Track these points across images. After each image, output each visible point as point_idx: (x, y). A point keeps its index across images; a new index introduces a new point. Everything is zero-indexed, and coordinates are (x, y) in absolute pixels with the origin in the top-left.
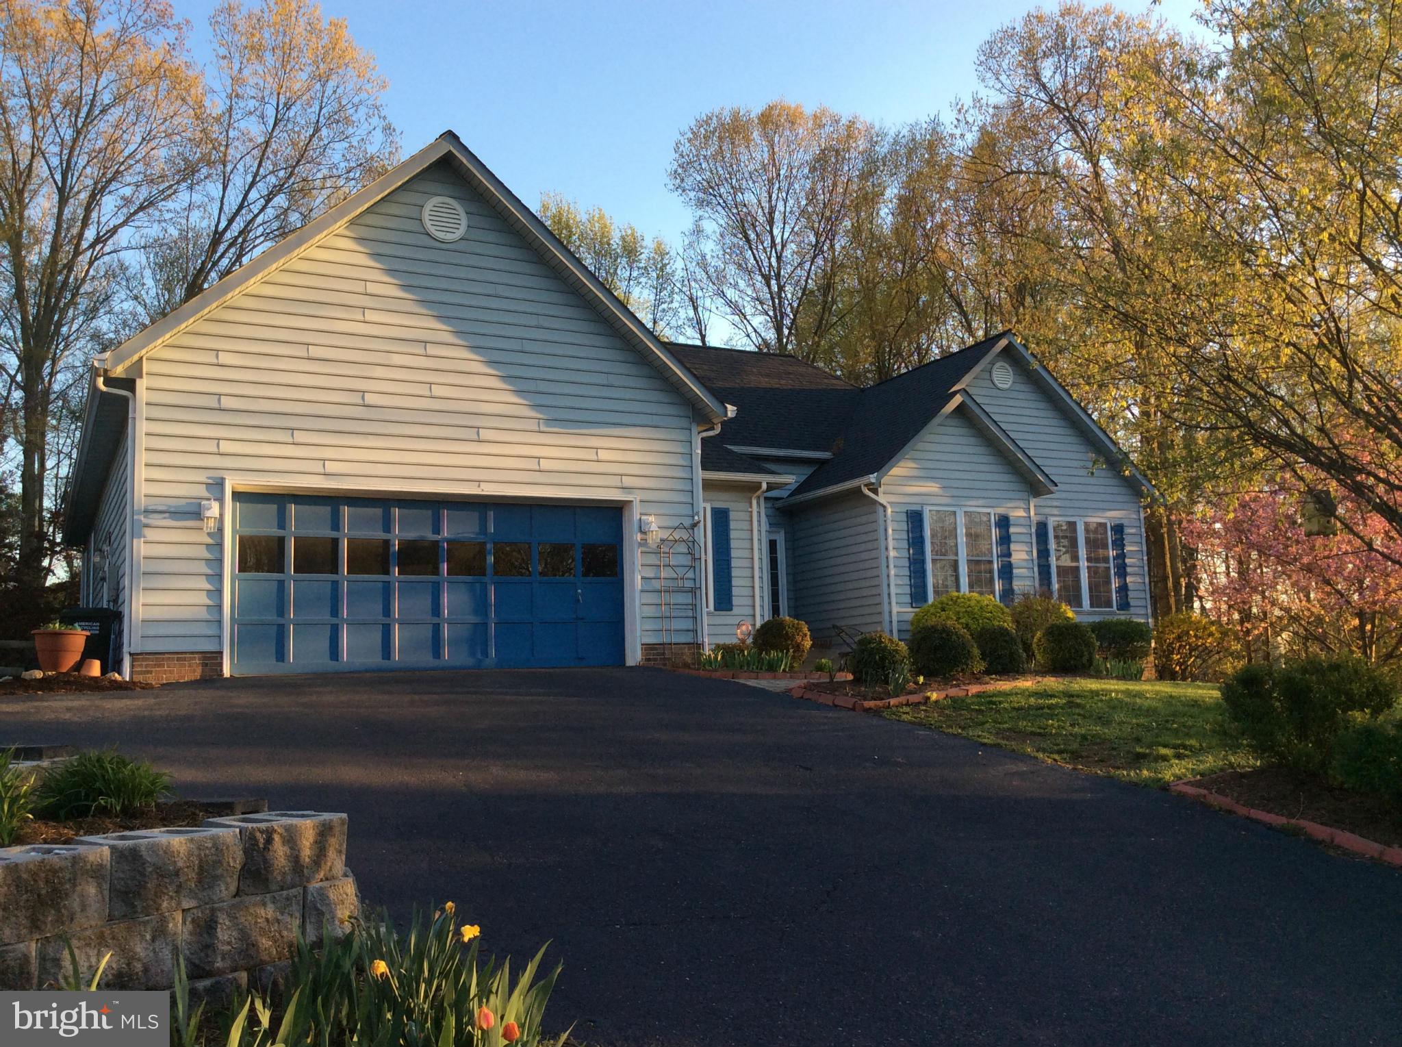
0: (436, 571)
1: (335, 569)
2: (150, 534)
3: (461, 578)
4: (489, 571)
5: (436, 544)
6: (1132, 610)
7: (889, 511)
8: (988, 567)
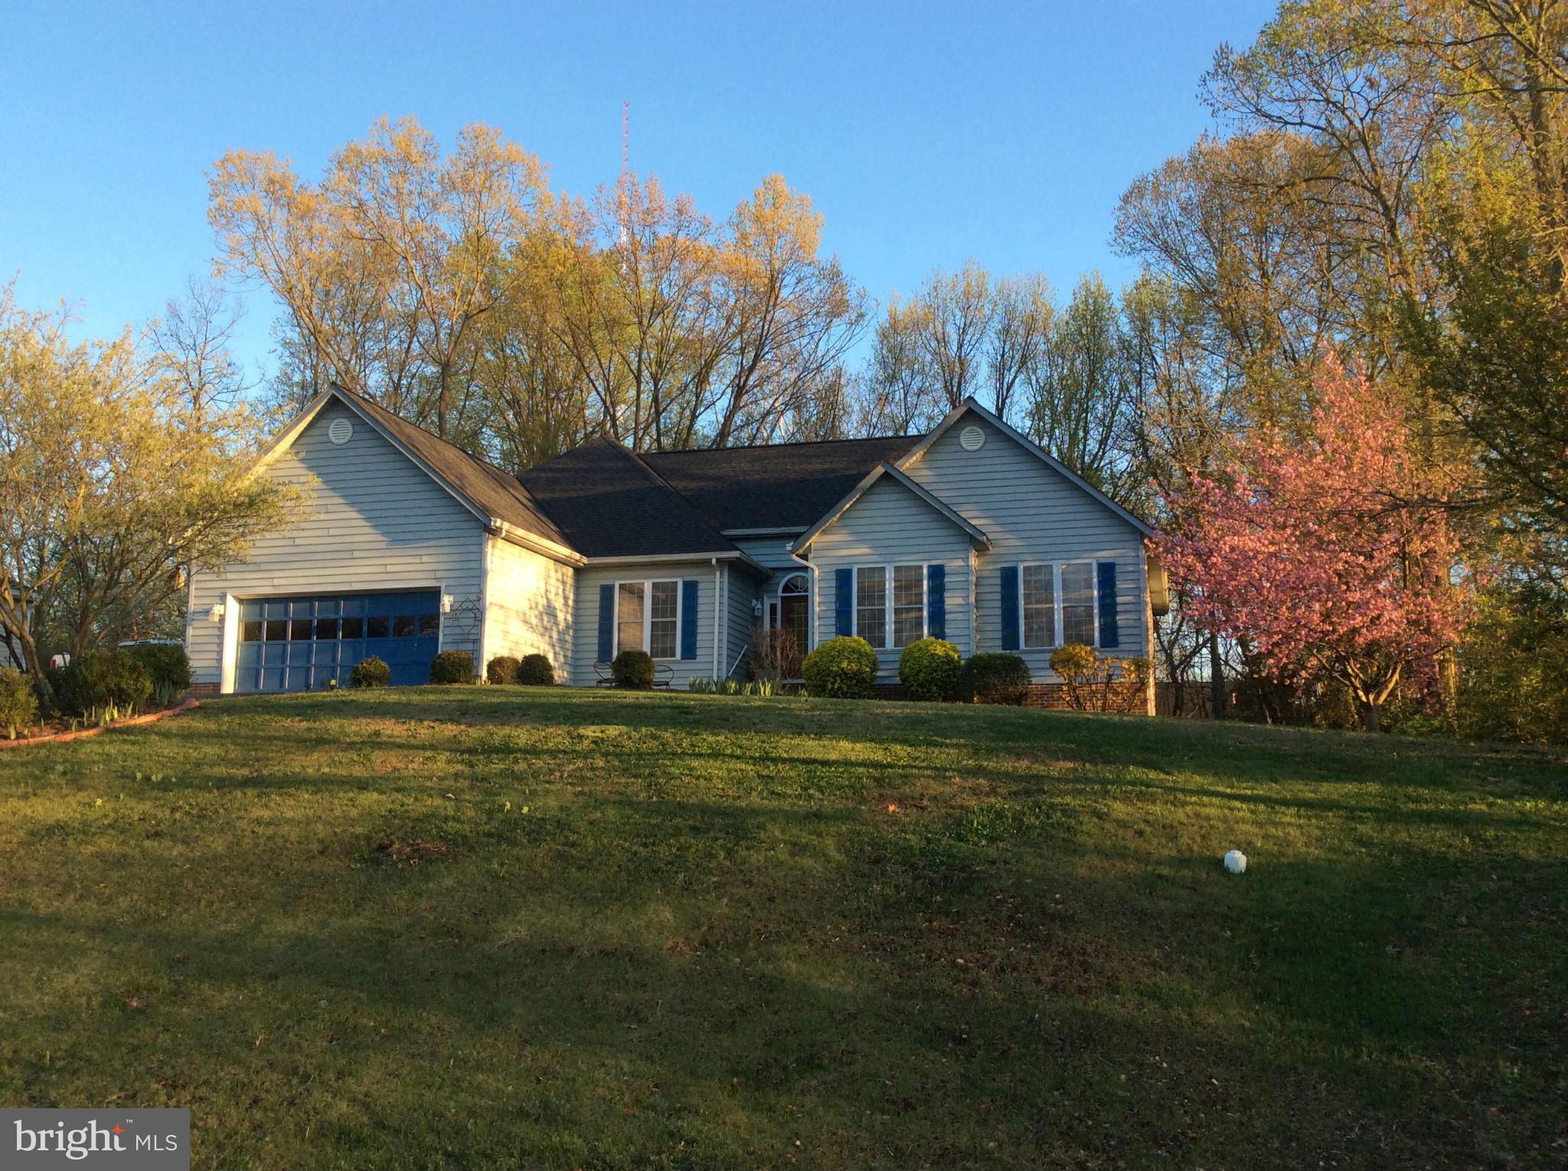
0: (335, 636)
1: (285, 637)
2: (196, 624)
3: (349, 640)
4: (365, 634)
5: (335, 621)
6: (1122, 647)
7: (817, 573)
8: (919, 614)
